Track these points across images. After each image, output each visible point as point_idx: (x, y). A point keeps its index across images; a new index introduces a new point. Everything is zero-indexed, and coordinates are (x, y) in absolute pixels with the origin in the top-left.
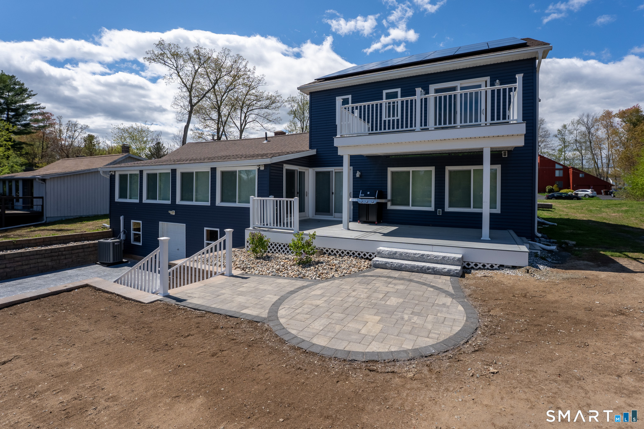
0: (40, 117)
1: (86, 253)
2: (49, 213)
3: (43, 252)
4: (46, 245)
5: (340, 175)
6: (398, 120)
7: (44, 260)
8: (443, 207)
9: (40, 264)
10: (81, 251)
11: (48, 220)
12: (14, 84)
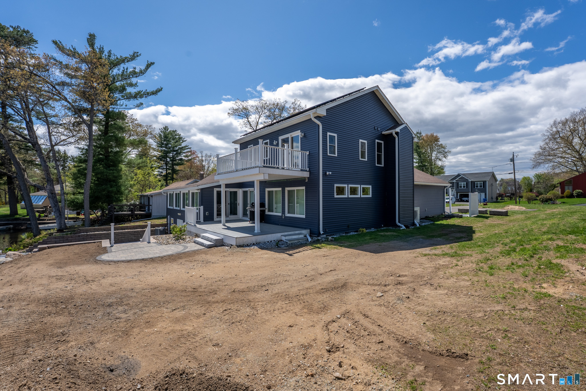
0: (190, 153)
2: (154, 214)
5: (252, 192)
6: (269, 159)
7: (131, 236)
8: (284, 214)
11: (154, 217)
12: (176, 135)
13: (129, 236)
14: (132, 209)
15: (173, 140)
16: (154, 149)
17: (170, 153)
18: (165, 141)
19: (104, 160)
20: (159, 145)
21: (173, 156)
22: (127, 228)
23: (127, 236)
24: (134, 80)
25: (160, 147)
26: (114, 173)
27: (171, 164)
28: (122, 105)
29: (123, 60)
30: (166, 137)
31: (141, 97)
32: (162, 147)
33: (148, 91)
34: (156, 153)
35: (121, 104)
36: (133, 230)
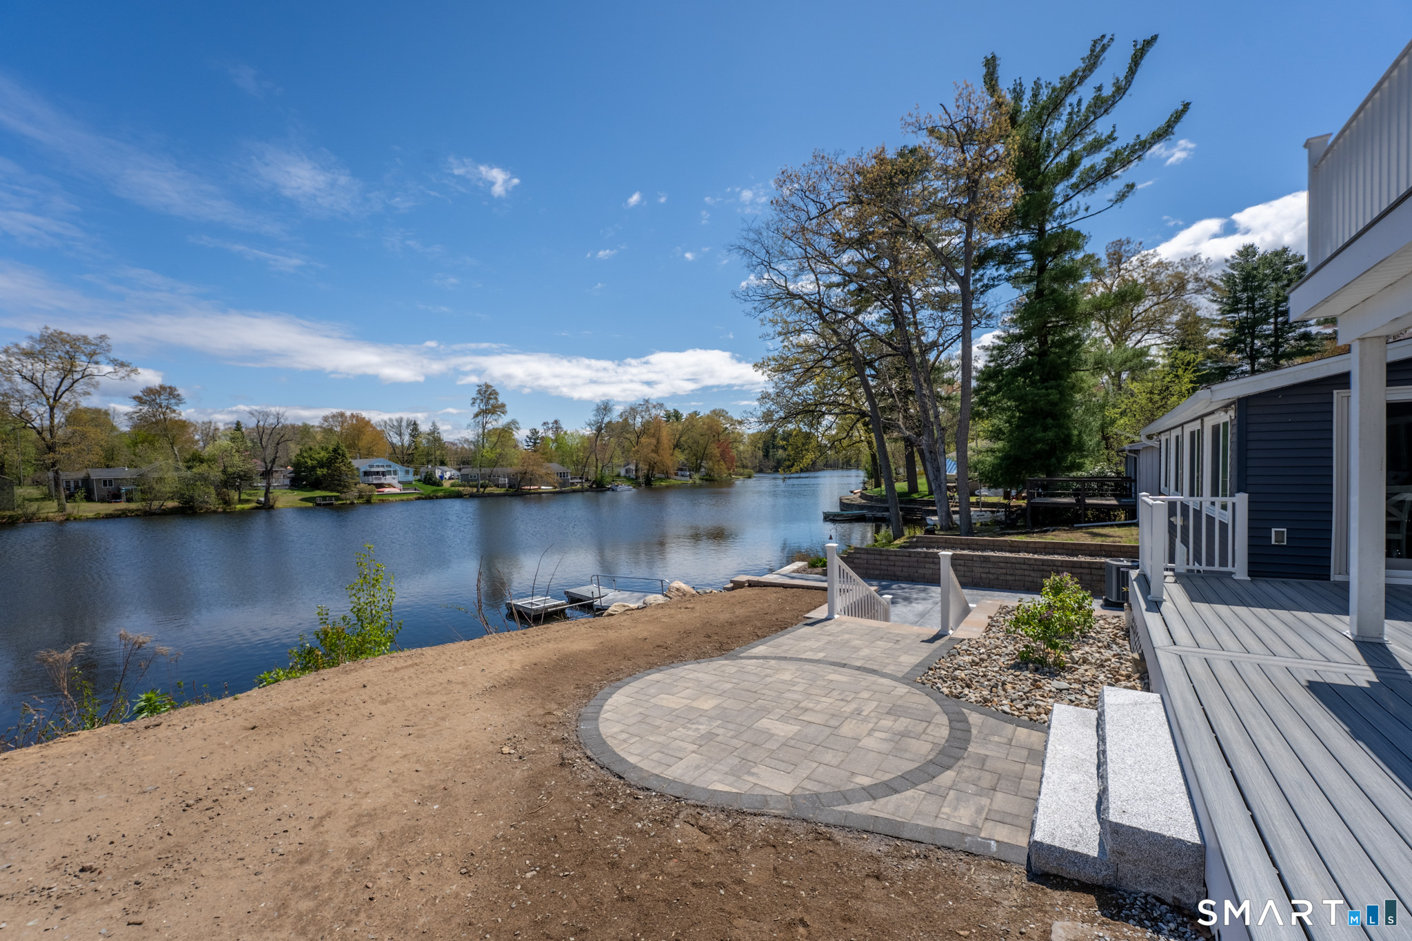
1: (1095, 578)
3: (1033, 562)
4: (1046, 554)
7: (1032, 574)
9: (1027, 578)
10: (1086, 571)
12: (1287, 262)
13: (1027, 573)
14: (1078, 489)
15: (1275, 280)
16: (1212, 323)
17: (1265, 321)
18: (1244, 290)
19: (1035, 367)
20: (1227, 308)
21: (1276, 329)
22: (1026, 548)
23: (1020, 572)
24: (1102, 127)
25: (1230, 312)
26: (1048, 395)
27: (1269, 356)
28: (1076, 213)
29: (1069, 86)
30: (1248, 278)
31: (1125, 163)
32: (1237, 311)
33: (1143, 138)
34: (1215, 333)
35: (1074, 209)
36: (1042, 557)
